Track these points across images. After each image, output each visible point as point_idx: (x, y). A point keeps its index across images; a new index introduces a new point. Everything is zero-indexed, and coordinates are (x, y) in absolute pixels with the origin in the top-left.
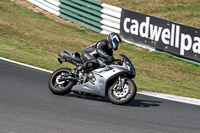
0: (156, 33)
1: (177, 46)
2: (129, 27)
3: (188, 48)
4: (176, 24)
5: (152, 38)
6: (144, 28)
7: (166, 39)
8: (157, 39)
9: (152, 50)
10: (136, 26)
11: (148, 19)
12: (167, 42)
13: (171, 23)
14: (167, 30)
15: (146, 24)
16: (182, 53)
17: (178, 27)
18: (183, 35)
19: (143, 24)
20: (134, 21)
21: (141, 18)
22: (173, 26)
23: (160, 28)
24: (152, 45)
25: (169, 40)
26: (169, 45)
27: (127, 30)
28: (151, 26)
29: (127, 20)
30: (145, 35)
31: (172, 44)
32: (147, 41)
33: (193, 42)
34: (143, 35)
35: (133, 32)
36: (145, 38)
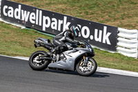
0: (25, 16)
2: (7, 12)
3: (48, 26)
4: (39, 10)
5: (23, 19)
6: (17, 12)
7: (33, 20)
8: (26, 20)
9: (23, 27)
10: (12, 11)
11: (20, 6)
12: (33, 22)
13: (36, 9)
14: (33, 14)
15: (19, 10)
16: (44, 29)
17: (41, 12)
18: (44, 17)
19: (16, 10)
20: (10, 8)
21: (15, 6)
22: (37, 10)
23: (29, 13)
24: (23, 24)
25: (35, 20)
26: (35, 24)
27: (6, 14)
28: (22, 11)
29: (6, 7)
30: (18, 17)
31: (37, 23)
32: (20, 22)
33: (52, 22)
34: (16, 17)
35: (9, 16)
36: (18, 20)
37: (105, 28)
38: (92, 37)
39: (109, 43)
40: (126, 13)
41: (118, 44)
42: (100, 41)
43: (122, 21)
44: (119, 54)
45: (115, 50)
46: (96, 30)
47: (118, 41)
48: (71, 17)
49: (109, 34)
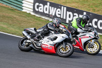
2: (38, 8)
3: (71, 19)
6: (46, 8)
9: (51, 20)
10: (42, 7)
11: (48, 3)
13: (61, 6)
14: (59, 10)
16: (67, 22)
18: (68, 12)
23: (55, 9)
25: (60, 15)
31: (62, 17)
33: (74, 16)
36: (47, 14)
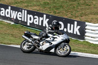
0: (14, 15)
1: (26, 21)
3: (31, 22)
5: (12, 17)
6: (8, 12)
7: (20, 17)
8: (15, 18)
9: (13, 23)
10: (4, 11)
11: (10, 7)
12: (20, 19)
13: (22, 9)
14: (20, 13)
15: (9, 10)
16: (28, 24)
18: (28, 15)
19: (7, 10)
20: (2, 9)
21: (6, 7)
22: (23, 11)
23: (16, 12)
24: (12, 21)
25: (22, 18)
26: (21, 21)
28: (12, 11)
30: (9, 16)
31: (23, 20)
32: (10, 19)
33: (34, 19)
34: (7, 16)
35: (2, 15)
37: (76, 23)
38: (65, 30)
39: (79, 34)
40: (83, 12)
41: (86, 34)
42: (72, 32)
43: (81, 18)
44: (87, 42)
45: (84, 39)
46: (69, 25)
47: (86, 32)
48: (49, 15)
49: (79, 27)
